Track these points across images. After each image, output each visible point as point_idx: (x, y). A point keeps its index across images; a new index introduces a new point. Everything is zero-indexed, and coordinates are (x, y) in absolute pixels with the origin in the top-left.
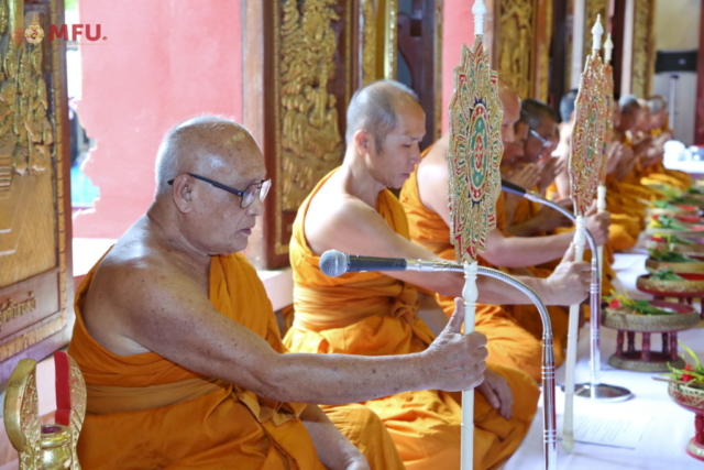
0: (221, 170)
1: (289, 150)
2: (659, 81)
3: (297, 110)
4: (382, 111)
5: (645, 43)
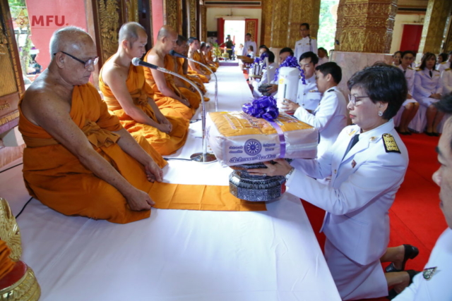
0: (76, 52)
1: (106, 51)
2: (208, 39)
3: (107, 38)
4: (132, 34)
5: (204, 29)
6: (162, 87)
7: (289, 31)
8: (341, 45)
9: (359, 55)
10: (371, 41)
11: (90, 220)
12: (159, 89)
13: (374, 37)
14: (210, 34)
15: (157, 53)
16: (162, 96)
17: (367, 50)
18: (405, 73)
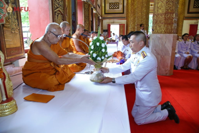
5: (102, 29)
7: (136, 28)
8: (154, 31)
9: (162, 35)
10: (167, 29)
12: (76, 49)
13: (168, 27)
14: (104, 31)
15: (76, 35)
16: (78, 52)
17: (165, 33)
18: (185, 43)
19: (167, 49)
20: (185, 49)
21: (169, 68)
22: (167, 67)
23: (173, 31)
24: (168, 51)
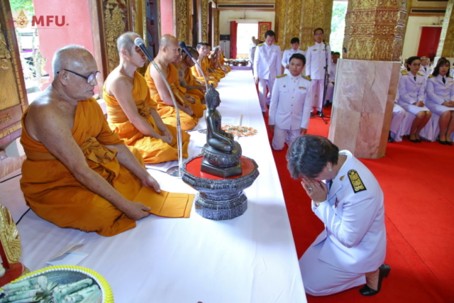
0: (78, 68)
1: (111, 60)
3: (113, 47)
5: (217, 32)
6: (165, 97)
7: (300, 35)
8: (348, 52)
9: (366, 63)
10: (379, 48)
11: (82, 233)
12: (162, 99)
13: (382, 45)
14: (223, 38)
15: (160, 62)
16: (164, 105)
17: (375, 58)
18: (415, 78)
19: (377, 98)
20: (415, 94)
21: (377, 142)
22: (375, 139)
23: (392, 55)
24: (379, 103)
